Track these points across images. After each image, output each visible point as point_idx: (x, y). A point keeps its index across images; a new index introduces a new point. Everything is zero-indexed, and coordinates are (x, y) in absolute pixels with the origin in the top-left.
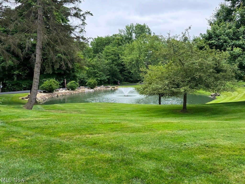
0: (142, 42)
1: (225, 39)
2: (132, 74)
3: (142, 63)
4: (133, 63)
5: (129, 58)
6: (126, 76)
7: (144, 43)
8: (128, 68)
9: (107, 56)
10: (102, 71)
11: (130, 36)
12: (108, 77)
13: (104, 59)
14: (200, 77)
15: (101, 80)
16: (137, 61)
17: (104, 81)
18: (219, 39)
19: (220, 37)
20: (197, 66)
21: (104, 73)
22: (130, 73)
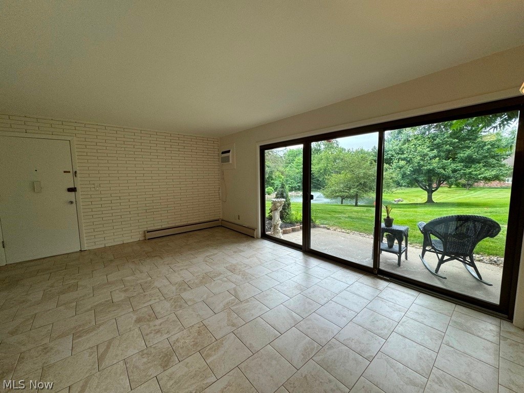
0: (330, 153)
1: (392, 154)
2: (321, 182)
3: (330, 172)
4: (321, 171)
5: (318, 167)
6: (315, 183)
7: (332, 153)
8: (317, 176)
9: (297, 166)
10: (294, 179)
11: (319, 148)
12: (299, 184)
13: (295, 169)
14: (365, 182)
15: (292, 187)
16: (325, 170)
17: (295, 187)
18: (388, 154)
19: (388, 153)
20: (362, 175)
21: (295, 180)
22: (318, 180)
